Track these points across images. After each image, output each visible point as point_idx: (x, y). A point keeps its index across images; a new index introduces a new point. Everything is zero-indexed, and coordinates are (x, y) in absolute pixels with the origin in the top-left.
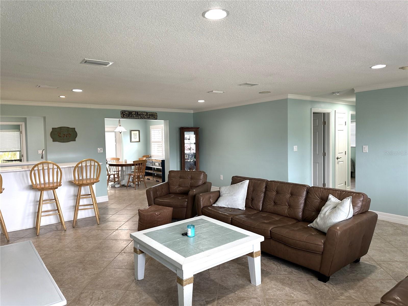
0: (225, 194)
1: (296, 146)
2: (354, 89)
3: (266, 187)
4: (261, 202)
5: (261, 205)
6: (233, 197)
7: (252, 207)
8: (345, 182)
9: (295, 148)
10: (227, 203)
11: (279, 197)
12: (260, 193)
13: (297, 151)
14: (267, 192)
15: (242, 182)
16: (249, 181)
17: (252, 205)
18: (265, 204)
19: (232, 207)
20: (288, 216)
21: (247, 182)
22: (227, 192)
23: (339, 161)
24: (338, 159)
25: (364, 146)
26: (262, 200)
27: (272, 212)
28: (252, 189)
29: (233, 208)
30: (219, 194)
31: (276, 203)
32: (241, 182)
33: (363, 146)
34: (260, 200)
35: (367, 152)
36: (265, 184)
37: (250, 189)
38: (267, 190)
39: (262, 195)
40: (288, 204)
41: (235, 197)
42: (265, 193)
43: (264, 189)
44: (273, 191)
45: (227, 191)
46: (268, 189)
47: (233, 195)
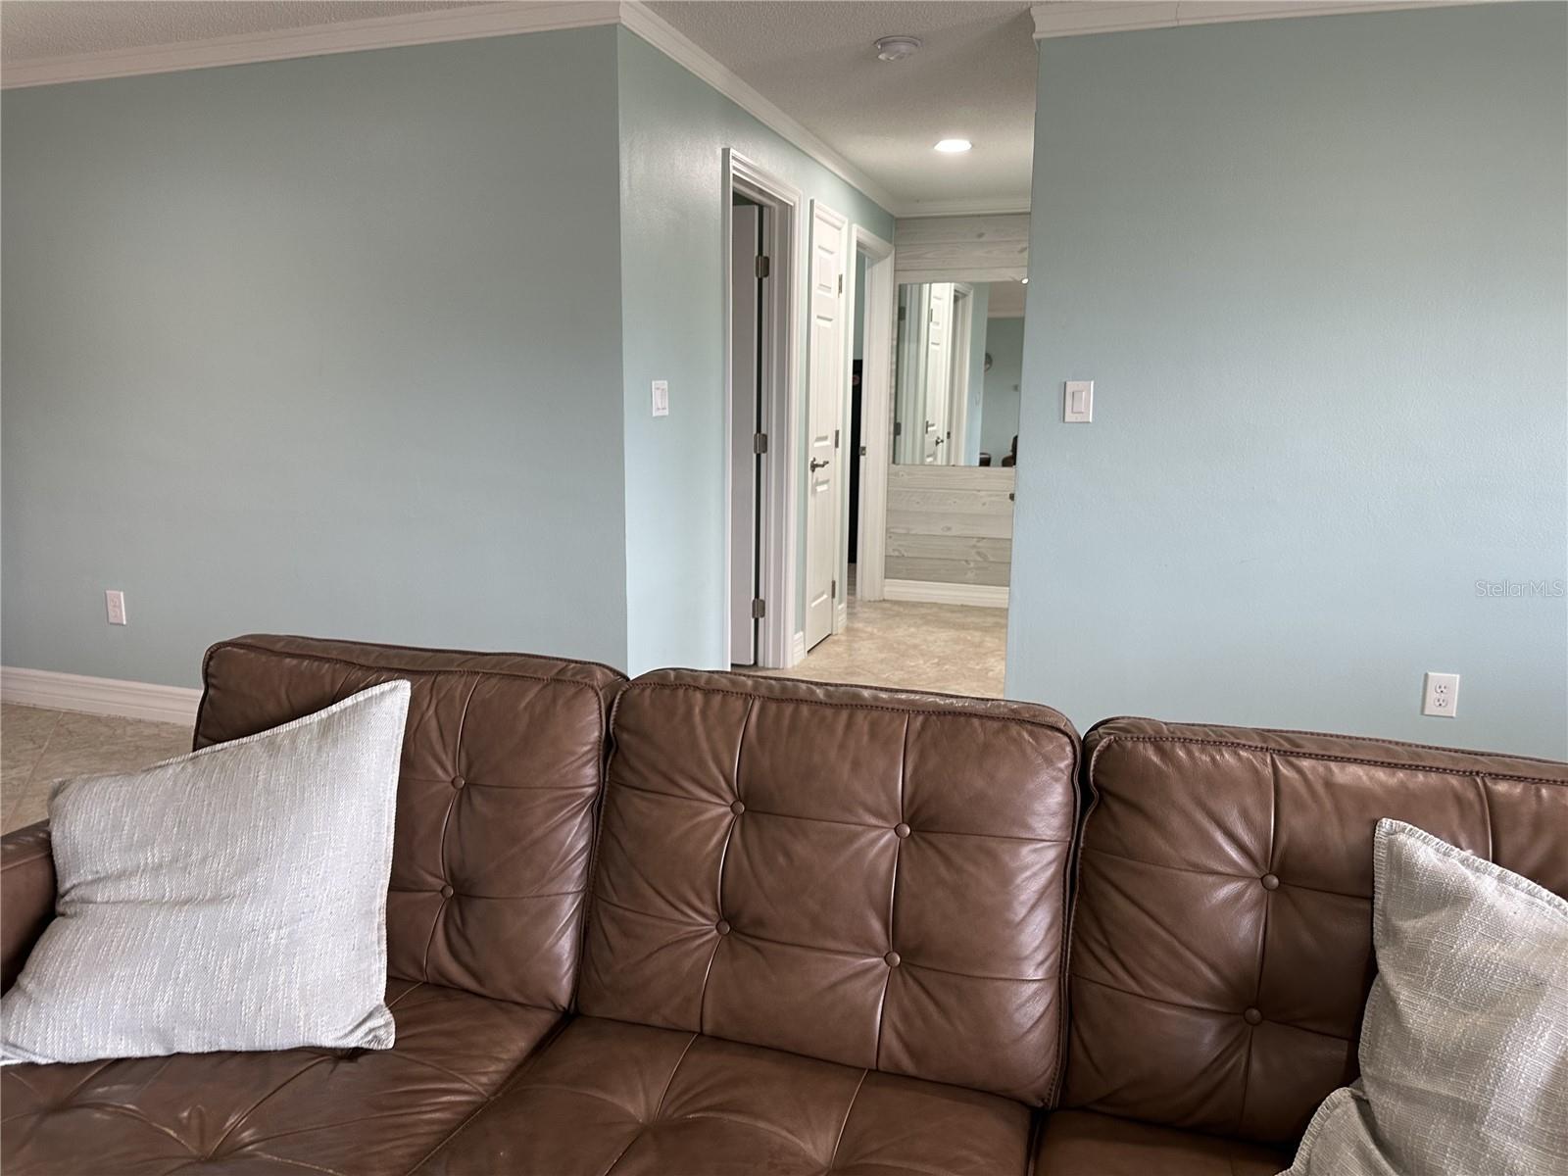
0: (121, 876)
1: (664, 384)
2: (1032, 12)
3: (609, 747)
4: (568, 907)
5: (565, 945)
6: (231, 912)
7: (468, 982)
8: (834, 583)
9: (659, 392)
10: (161, 1007)
11: (781, 860)
12: (549, 815)
13: (666, 412)
14: (637, 807)
15: (335, 708)
16: (408, 693)
17: (467, 958)
18: (611, 929)
19: (224, 1045)
20: (908, 1065)
21: (388, 702)
22: (152, 856)
23: (817, 479)
24: (814, 467)
25: (1071, 386)
26: (572, 888)
27: (708, 1028)
28: (444, 773)
29: (241, 1045)
30: (40, 874)
31: (759, 922)
32: (323, 714)
33: (1068, 383)
34: (554, 888)
35: (1091, 421)
36: (595, 716)
37: (438, 780)
38: (628, 775)
39: (575, 835)
40: (893, 928)
41: (253, 914)
42: (604, 810)
43: (590, 773)
44: (704, 795)
45: (146, 843)
46: (634, 762)
47: (239, 886)
